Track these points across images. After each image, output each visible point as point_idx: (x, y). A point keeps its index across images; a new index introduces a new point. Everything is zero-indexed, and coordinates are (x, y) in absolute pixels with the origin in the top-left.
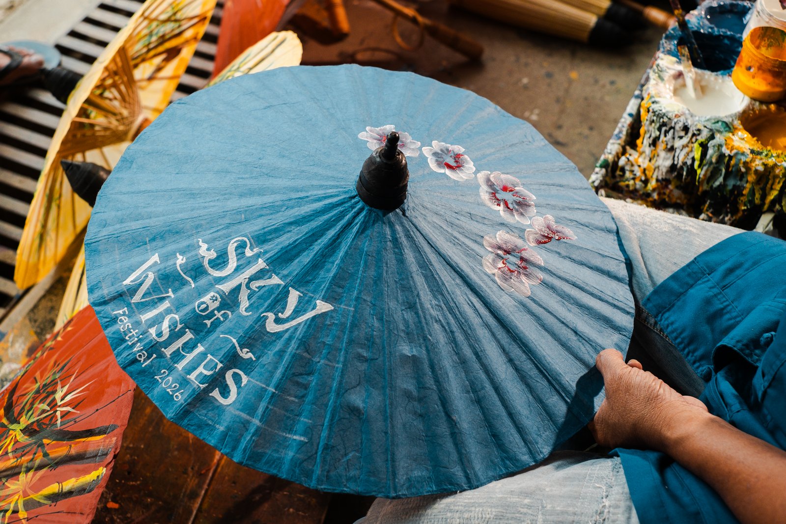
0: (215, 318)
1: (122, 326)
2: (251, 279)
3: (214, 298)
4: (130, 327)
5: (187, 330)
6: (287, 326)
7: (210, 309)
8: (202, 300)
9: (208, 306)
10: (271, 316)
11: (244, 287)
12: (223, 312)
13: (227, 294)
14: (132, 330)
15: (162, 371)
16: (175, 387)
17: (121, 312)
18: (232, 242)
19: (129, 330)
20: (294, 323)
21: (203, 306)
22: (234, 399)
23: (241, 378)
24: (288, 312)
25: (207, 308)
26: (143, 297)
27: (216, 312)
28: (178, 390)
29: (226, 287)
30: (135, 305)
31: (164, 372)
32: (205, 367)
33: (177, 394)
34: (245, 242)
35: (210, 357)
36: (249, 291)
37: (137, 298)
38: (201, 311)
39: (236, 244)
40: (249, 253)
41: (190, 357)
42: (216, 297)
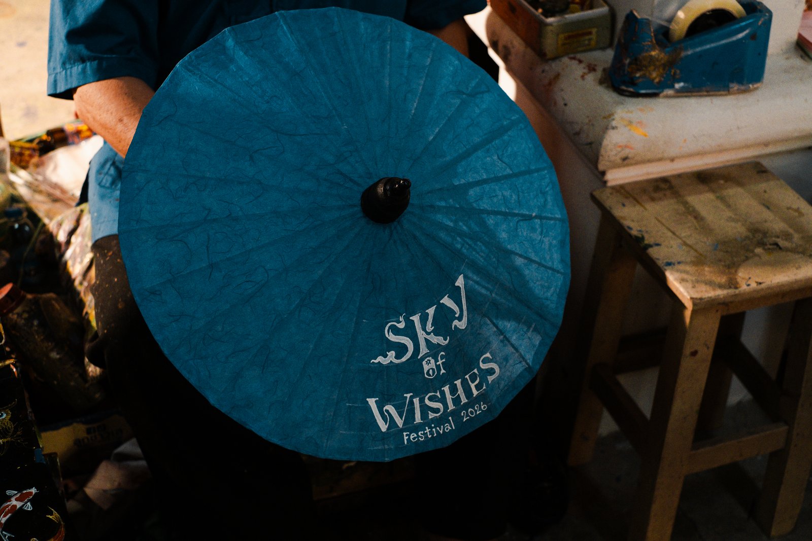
0: (441, 365)
1: (420, 439)
2: (424, 329)
3: (428, 362)
4: (422, 432)
5: (442, 389)
6: (465, 313)
7: (435, 367)
8: (425, 372)
9: (432, 369)
10: (456, 322)
11: (428, 337)
12: (439, 358)
13: (428, 351)
14: (425, 432)
15: (462, 414)
16: (477, 407)
17: (406, 438)
18: (387, 336)
19: (424, 434)
20: (465, 307)
21: (431, 372)
22: (498, 367)
23: (487, 357)
24: (456, 308)
25: (433, 369)
26: (401, 416)
27: (438, 363)
28: (480, 406)
29: (424, 350)
30: (405, 425)
31: (464, 413)
32: (473, 382)
33: (482, 407)
34: (392, 325)
35: (467, 377)
36: (432, 334)
37: (400, 422)
38: (433, 375)
39: (391, 333)
40: (401, 326)
41: (460, 391)
42: (428, 360)
